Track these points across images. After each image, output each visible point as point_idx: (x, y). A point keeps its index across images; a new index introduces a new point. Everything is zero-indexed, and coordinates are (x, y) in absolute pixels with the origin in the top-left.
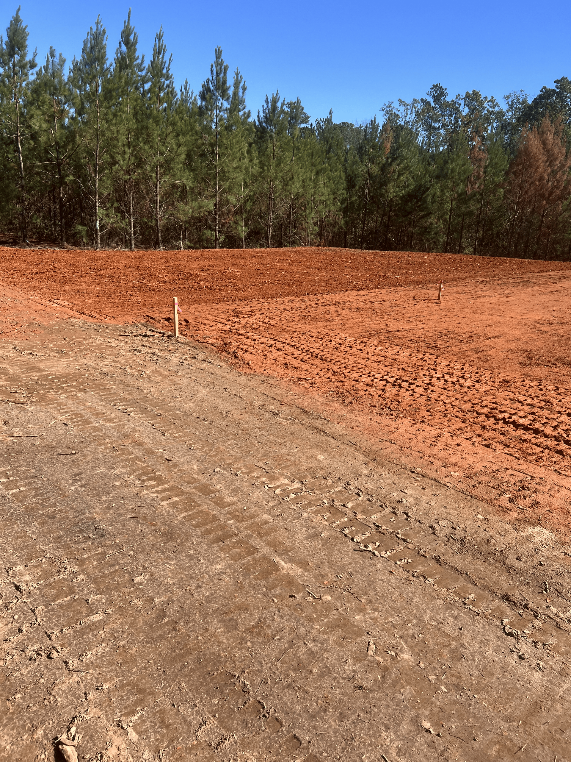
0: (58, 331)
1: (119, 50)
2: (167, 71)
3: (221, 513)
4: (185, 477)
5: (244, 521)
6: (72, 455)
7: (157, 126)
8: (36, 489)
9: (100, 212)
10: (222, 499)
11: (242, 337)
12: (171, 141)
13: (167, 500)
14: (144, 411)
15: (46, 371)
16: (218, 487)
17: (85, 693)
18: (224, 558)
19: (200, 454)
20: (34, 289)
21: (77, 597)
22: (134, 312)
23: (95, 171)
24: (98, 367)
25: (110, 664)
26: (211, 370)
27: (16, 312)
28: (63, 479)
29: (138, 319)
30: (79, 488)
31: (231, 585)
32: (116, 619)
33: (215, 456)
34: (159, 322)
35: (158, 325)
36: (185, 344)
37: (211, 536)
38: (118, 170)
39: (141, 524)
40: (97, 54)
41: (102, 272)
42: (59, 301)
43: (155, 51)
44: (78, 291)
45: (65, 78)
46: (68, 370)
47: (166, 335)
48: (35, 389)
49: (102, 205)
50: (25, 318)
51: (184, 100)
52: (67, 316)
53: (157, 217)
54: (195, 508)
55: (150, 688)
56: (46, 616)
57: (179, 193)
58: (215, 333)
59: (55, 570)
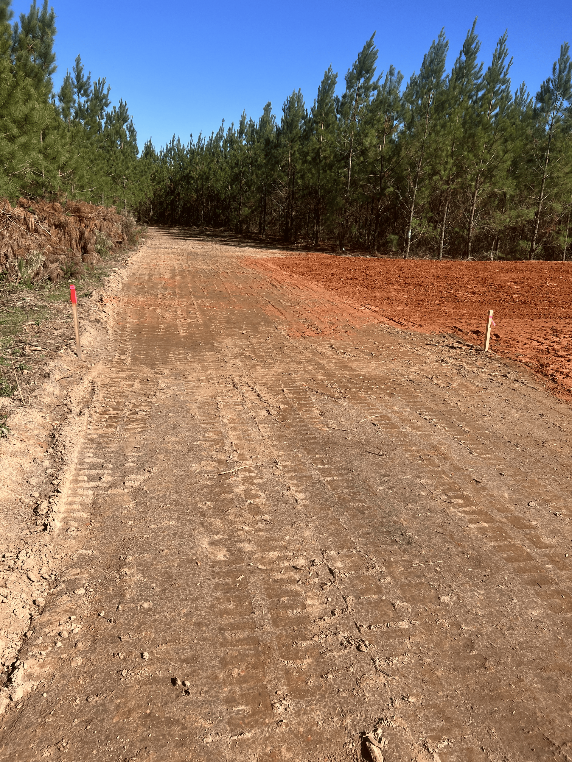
0: (369, 334)
1: (458, 60)
2: (505, 76)
3: (537, 553)
4: (495, 504)
5: (565, 570)
6: (380, 455)
7: (485, 133)
8: (348, 481)
9: (413, 221)
10: (538, 538)
11: (563, 359)
12: (498, 147)
13: (475, 523)
14: (450, 424)
15: (357, 371)
16: (534, 523)
17: (391, 699)
18: (542, 605)
19: (512, 482)
20: (348, 294)
21: (384, 598)
22: (441, 322)
23: (414, 182)
24: (405, 373)
25: (416, 678)
26: (524, 392)
27: (332, 314)
28: (372, 477)
29: (445, 330)
30: (387, 490)
31: (550, 639)
32: (422, 633)
33: (530, 488)
34: (467, 334)
35: (466, 337)
36: (495, 360)
37: (526, 576)
38: (438, 180)
39: (448, 542)
40: (435, 68)
41: (410, 281)
42: (370, 307)
43: (494, 56)
44: (388, 298)
45: (400, 95)
46: (377, 373)
47: (475, 348)
48: (347, 387)
49: (417, 215)
50: (340, 320)
51: (519, 103)
52: (376, 321)
53: (470, 226)
54: (506, 539)
55: (457, 719)
56: (355, 607)
57: (497, 202)
58: (529, 351)
59: (364, 565)
